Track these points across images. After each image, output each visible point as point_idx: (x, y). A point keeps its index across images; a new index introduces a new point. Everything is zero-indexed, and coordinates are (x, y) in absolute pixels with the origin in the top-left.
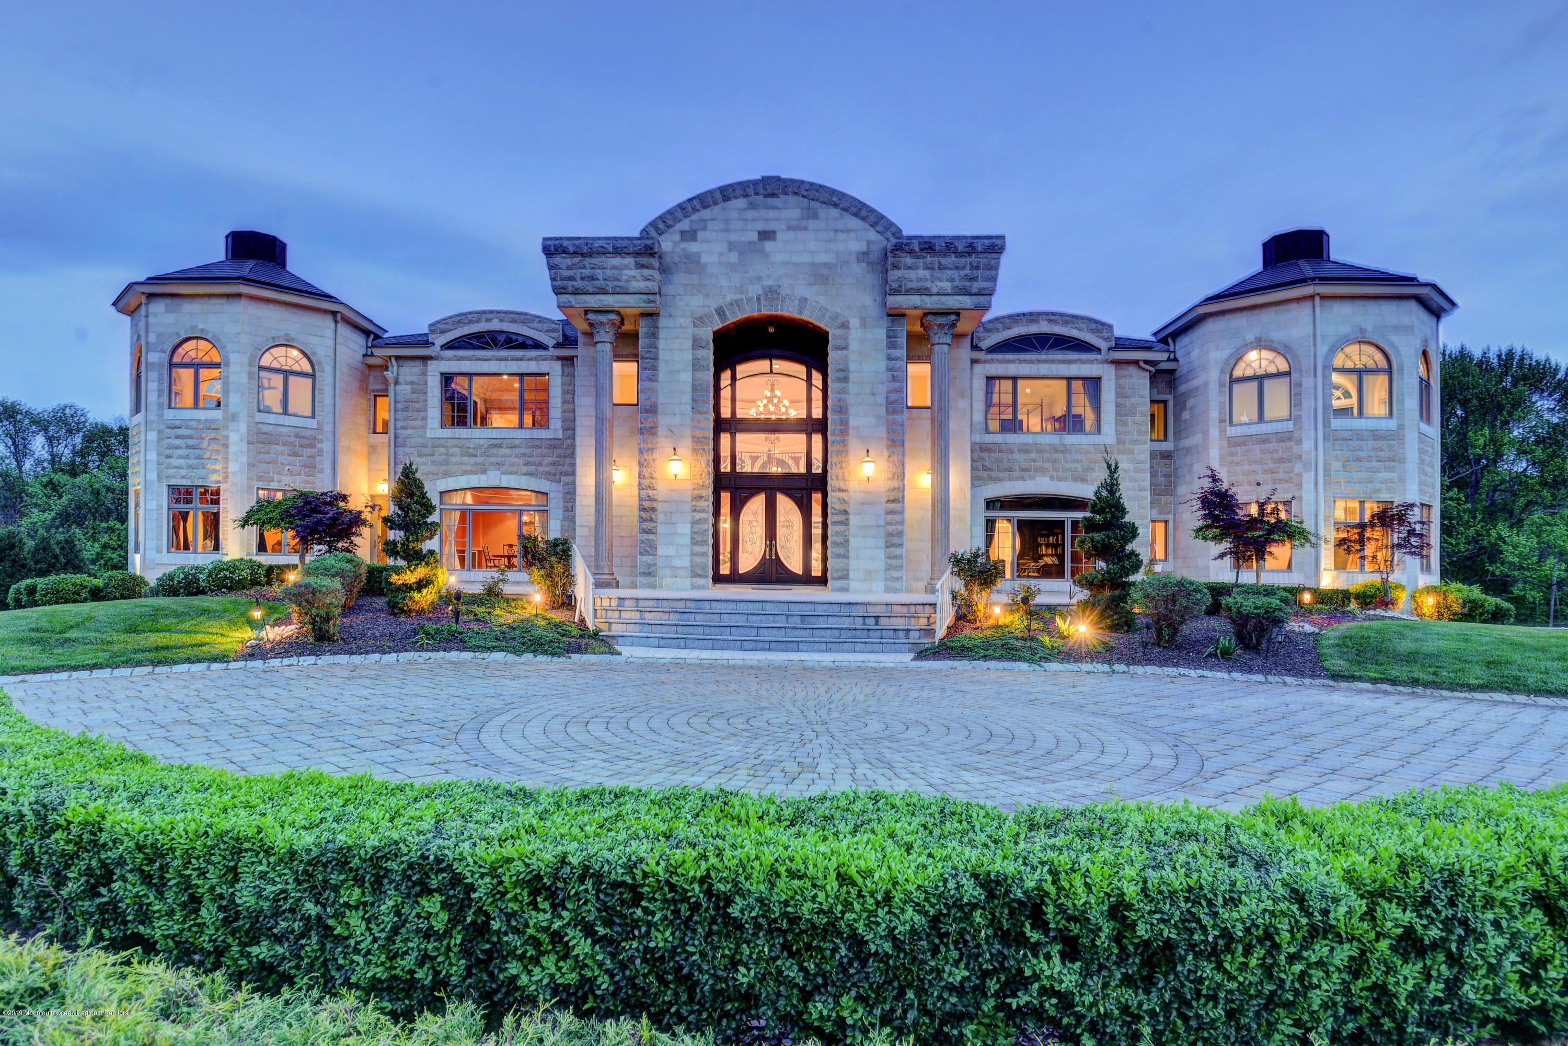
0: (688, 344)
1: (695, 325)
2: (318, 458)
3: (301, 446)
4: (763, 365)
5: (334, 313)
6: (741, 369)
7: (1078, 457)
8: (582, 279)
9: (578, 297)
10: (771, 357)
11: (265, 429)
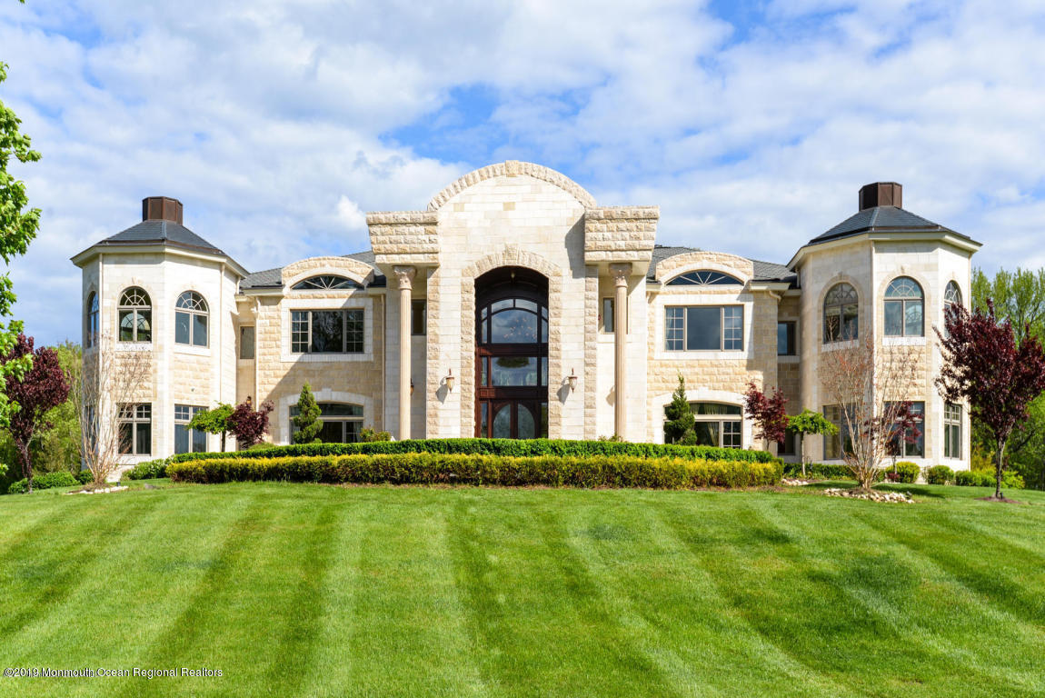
0: (459, 289)
1: (463, 275)
2: (211, 380)
3: (201, 371)
4: (509, 303)
5: (220, 264)
6: (495, 307)
7: (727, 370)
8: (391, 243)
9: (389, 256)
10: (514, 298)
11: (180, 357)
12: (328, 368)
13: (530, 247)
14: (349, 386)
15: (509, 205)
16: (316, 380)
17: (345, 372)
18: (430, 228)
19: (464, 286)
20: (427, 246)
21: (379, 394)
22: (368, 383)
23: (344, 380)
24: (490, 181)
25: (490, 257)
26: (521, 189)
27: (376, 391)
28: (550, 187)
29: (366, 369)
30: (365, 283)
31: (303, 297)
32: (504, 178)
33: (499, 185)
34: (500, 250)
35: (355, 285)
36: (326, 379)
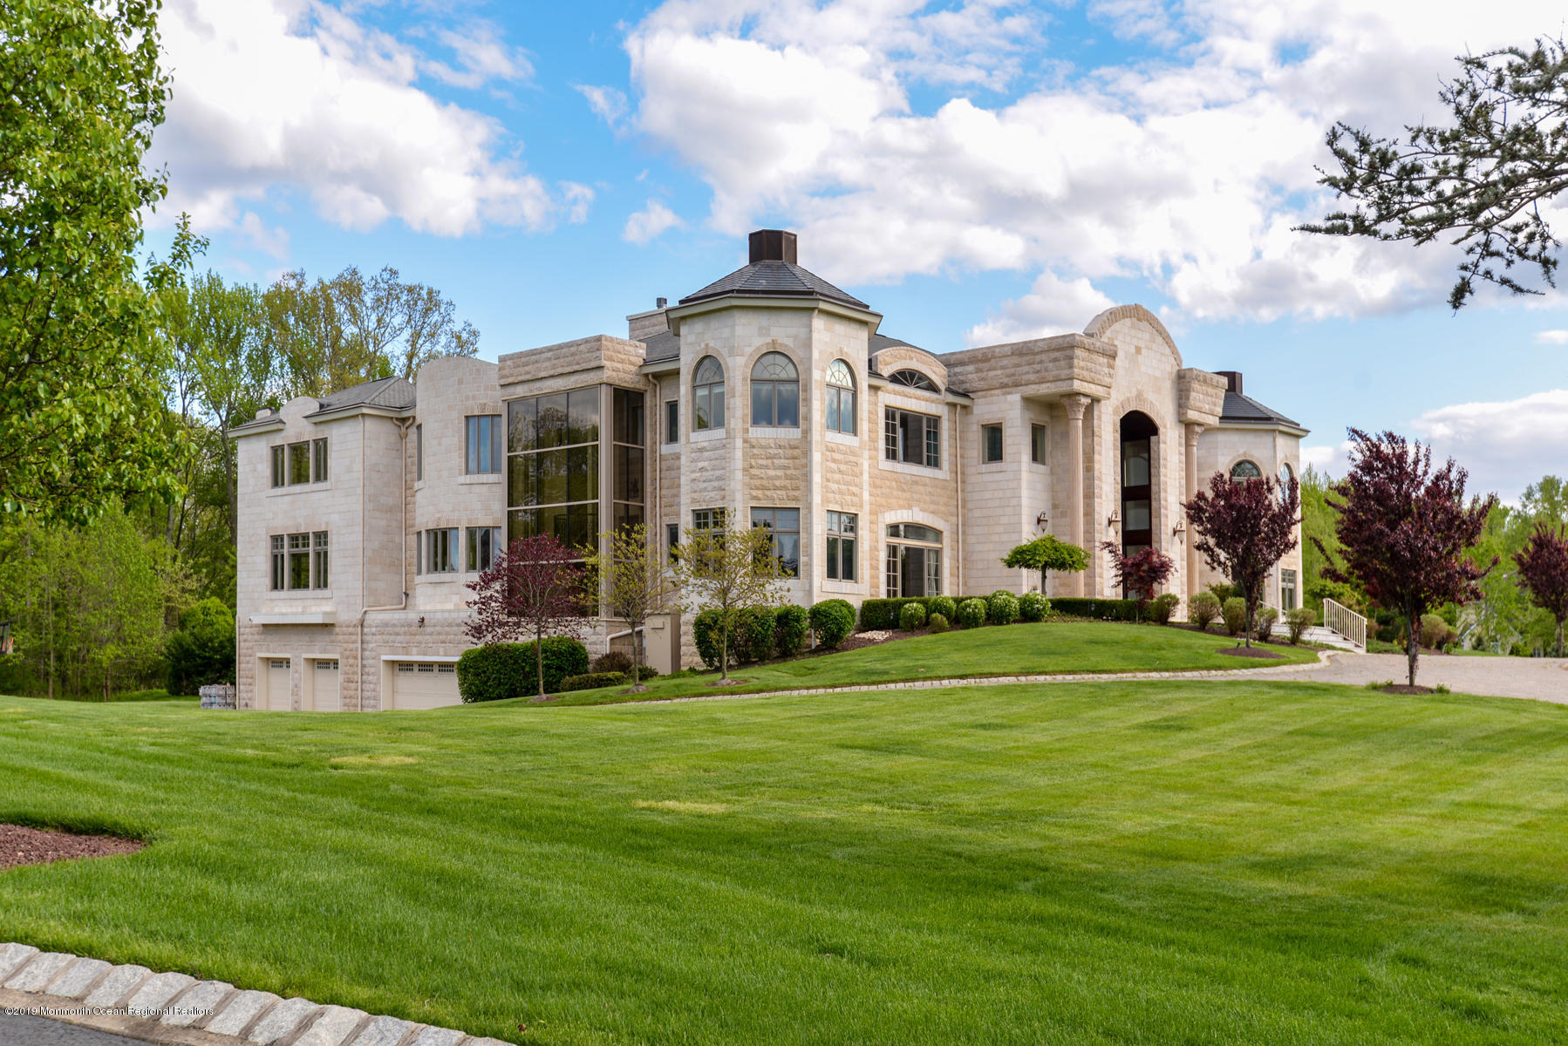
0: (1112, 428)
1: (1114, 413)
8: (1086, 370)
9: (1083, 383)
12: (916, 483)
13: (1150, 396)
14: (932, 507)
15: (1138, 350)
16: (907, 495)
17: (929, 489)
18: (1111, 362)
19: (1115, 424)
20: (1107, 380)
21: (954, 519)
22: (946, 505)
23: (927, 498)
24: (1128, 321)
25: (1128, 399)
26: (1144, 335)
27: (952, 515)
28: (1159, 339)
29: (944, 488)
30: (942, 387)
31: (895, 393)
32: (1135, 320)
33: (1133, 326)
34: (1134, 393)
35: (932, 387)
36: (915, 496)
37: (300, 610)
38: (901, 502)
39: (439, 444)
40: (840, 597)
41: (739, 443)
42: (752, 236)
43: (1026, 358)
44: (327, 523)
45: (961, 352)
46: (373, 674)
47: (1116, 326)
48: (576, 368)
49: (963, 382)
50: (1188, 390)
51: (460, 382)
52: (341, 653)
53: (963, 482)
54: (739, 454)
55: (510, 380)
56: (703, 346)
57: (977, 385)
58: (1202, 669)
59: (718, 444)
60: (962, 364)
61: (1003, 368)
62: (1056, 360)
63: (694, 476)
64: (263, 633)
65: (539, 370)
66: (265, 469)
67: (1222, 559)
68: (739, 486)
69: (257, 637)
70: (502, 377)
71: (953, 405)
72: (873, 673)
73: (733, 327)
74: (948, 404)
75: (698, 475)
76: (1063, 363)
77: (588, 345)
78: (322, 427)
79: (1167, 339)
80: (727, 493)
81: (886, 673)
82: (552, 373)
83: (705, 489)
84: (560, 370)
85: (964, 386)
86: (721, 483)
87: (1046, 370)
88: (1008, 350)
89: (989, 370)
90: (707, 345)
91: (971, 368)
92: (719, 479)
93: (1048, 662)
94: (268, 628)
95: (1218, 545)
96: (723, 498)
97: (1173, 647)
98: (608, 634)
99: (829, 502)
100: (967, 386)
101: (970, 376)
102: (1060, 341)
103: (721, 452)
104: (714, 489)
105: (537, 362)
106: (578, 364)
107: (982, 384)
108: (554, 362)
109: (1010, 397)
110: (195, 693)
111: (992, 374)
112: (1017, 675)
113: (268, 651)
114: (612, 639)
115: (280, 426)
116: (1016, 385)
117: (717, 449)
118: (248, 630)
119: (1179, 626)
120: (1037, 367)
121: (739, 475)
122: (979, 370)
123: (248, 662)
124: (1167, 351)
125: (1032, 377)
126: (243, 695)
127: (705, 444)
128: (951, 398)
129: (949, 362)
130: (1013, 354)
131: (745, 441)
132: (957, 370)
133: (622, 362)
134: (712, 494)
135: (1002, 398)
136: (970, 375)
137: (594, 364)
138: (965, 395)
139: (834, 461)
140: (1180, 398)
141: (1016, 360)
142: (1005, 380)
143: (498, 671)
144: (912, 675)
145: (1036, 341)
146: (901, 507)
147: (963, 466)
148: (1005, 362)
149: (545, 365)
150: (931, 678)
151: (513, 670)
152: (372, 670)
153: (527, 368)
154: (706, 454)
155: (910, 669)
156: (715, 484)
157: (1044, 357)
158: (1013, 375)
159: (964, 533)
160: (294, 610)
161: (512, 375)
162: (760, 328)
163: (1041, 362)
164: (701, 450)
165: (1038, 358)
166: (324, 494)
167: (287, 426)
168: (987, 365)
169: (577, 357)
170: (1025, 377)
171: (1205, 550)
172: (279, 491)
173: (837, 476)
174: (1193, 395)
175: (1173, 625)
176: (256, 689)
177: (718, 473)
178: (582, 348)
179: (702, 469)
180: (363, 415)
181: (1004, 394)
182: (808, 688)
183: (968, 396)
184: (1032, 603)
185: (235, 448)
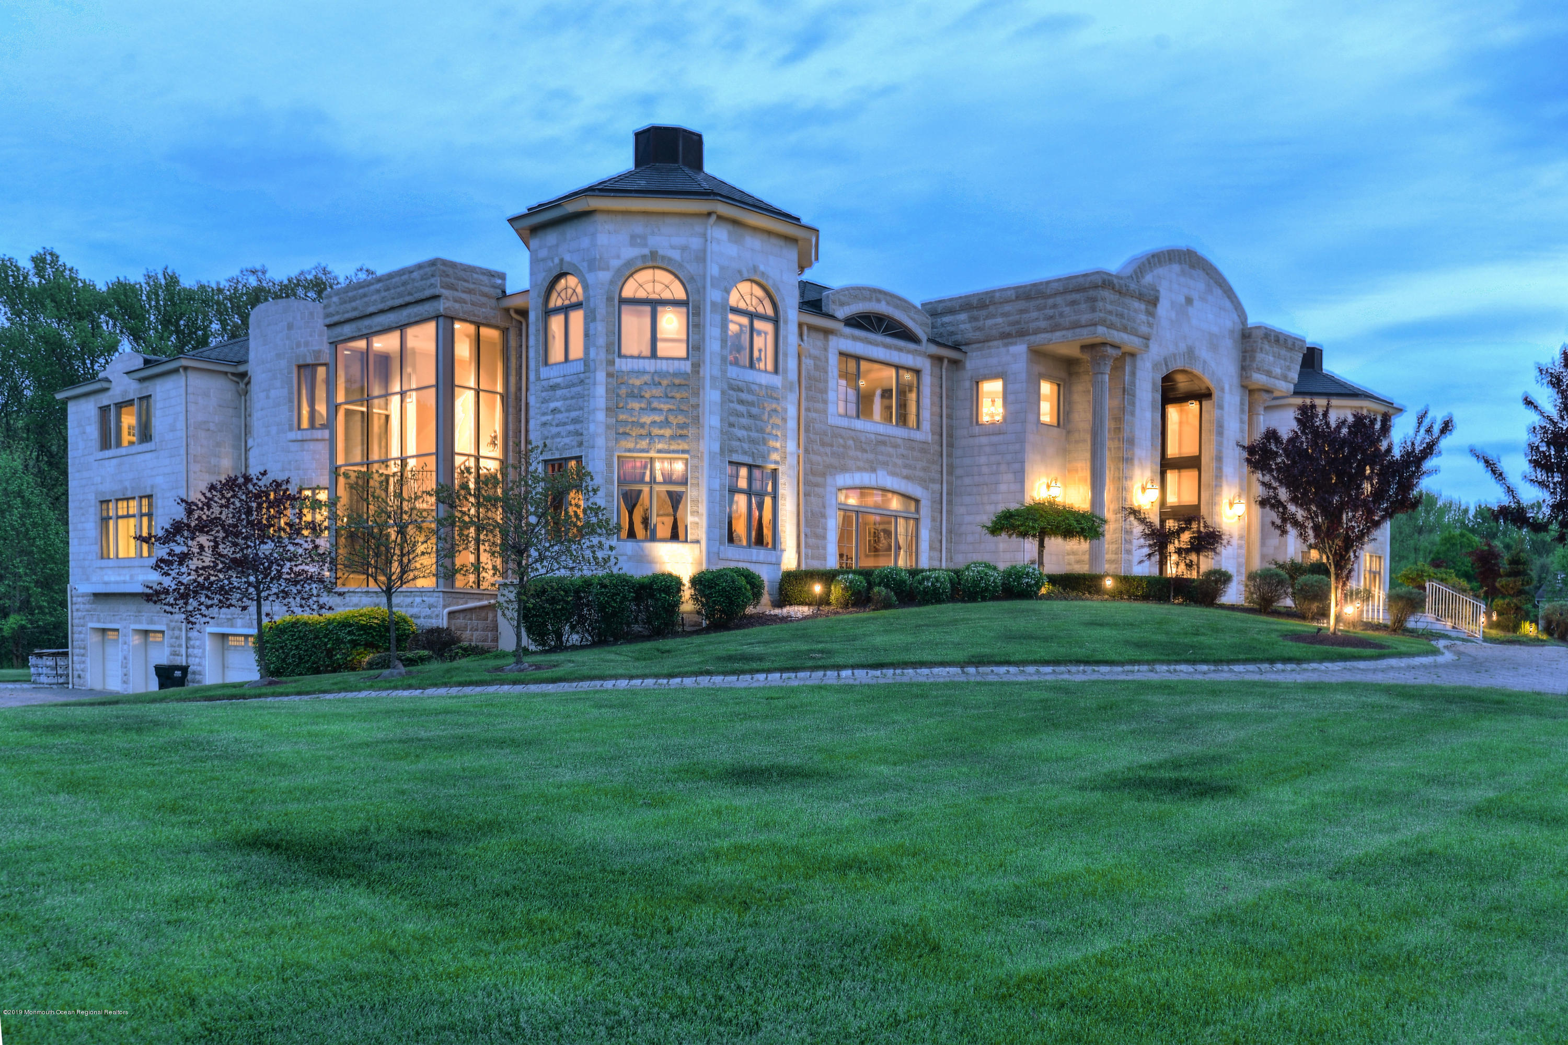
12: (884, 443)
13: (1203, 353)
14: (905, 472)
15: (1189, 301)
16: (871, 456)
17: (902, 451)
18: (1151, 308)
19: (1154, 384)
20: (1144, 329)
21: (937, 487)
22: (925, 469)
23: (900, 462)
24: (1176, 268)
25: (1174, 355)
26: (1197, 284)
27: (933, 481)
28: (1218, 292)
29: (923, 451)
30: (923, 337)
31: (855, 338)
32: (1186, 267)
33: (1183, 273)
34: (1183, 347)
35: (905, 335)
36: (880, 458)
37: (128, 578)
38: (861, 464)
39: (268, 397)
40: (741, 565)
41: (601, 376)
42: (639, 135)
43: (1032, 304)
44: (152, 487)
45: (951, 300)
46: (199, 647)
47: (1160, 271)
48: (408, 299)
49: (952, 333)
50: (1253, 351)
51: (290, 327)
52: (168, 625)
53: (950, 445)
54: (600, 391)
55: (336, 319)
56: (557, 261)
57: (970, 335)
58: (1262, 661)
59: (575, 379)
60: (951, 311)
61: (1004, 315)
62: (1073, 303)
63: (544, 419)
64: (94, 603)
65: (367, 304)
66: (93, 431)
67: (1300, 518)
68: (601, 430)
69: (88, 606)
70: (327, 316)
71: (938, 360)
72: (745, 658)
73: (594, 235)
74: (932, 357)
75: (549, 417)
76: (1083, 306)
77: (422, 272)
78: (146, 384)
79: (1229, 293)
80: (585, 438)
81: (760, 658)
82: (381, 306)
83: (558, 435)
84: (390, 303)
85: (954, 338)
86: (578, 426)
87: (1061, 315)
88: (1012, 294)
89: (987, 318)
90: (562, 260)
91: (963, 316)
92: (575, 421)
93: (1017, 650)
94: (97, 596)
95: (1294, 500)
96: (580, 444)
97: (1216, 630)
98: (445, 607)
99: (731, 451)
100: (959, 337)
101: (962, 327)
102: (1081, 280)
103: (578, 389)
104: (569, 433)
105: (365, 295)
106: (410, 294)
107: (978, 335)
108: (383, 294)
109: (1014, 349)
110: (25, 664)
111: (989, 322)
112: (962, 665)
113: (99, 621)
114: (450, 613)
115: (105, 385)
116: (1022, 334)
117: (573, 385)
118: (80, 599)
119: (1232, 608)
120: (1050, 312)
121: (601, 416)
122: (973, 319)
123: (80, 633)
124: (1228, 304)
125: (1043, 324)
126: (77, 666)
127: (559, 380)
128: (934, 349)
129: (934, 311)
130: (1018, 298)
131: (609, 375)
132: (946, 319)
133: (470, 292)
134: (567, 440)
135: (1003, 350)
136: (962, 323)
137: (428, 293)
138: (956, 347)
139: (741, 402)
140: (1244, 359)
141: (1022, 304)
142: (1007, 329)
143: (297, 647)
144: (797, 663)
145: (1048, 283)
146: (859, 469)
147: (950, 428)
148: (1007, 308)
149: (374, 297)
150: (825, 668)
151: (314, 646)
152: (197, 643)
153: (354, 304)
154: (559, 393)
155: (797, 654)
156: (571, 428)
157: (1059, 300)
158: (1018, 323)
159: (950, 502)
160: (122, 578)
161: (338, 313)
162: (633, 237)
163: (1055, 306)
164: (554, 388)
165: (1050, 301)
166: (148, 456)
167: (114, 383)
168: (983, 313)
169: (409, 287)
170: (1033, 326)
171: (1273, 506)
172: (107, 453)
173: (744, 421)
174: (1259, 356)
175: (1223, 607)
176: (88, 660)
177: (574, 414)
178: (415, 275)
179: (554, 411)
180: (186, 368)
181: (1006, 345)
182: (631, 677)
183: (960, 350)
184: (1020, 577)
185: (64, 411)
